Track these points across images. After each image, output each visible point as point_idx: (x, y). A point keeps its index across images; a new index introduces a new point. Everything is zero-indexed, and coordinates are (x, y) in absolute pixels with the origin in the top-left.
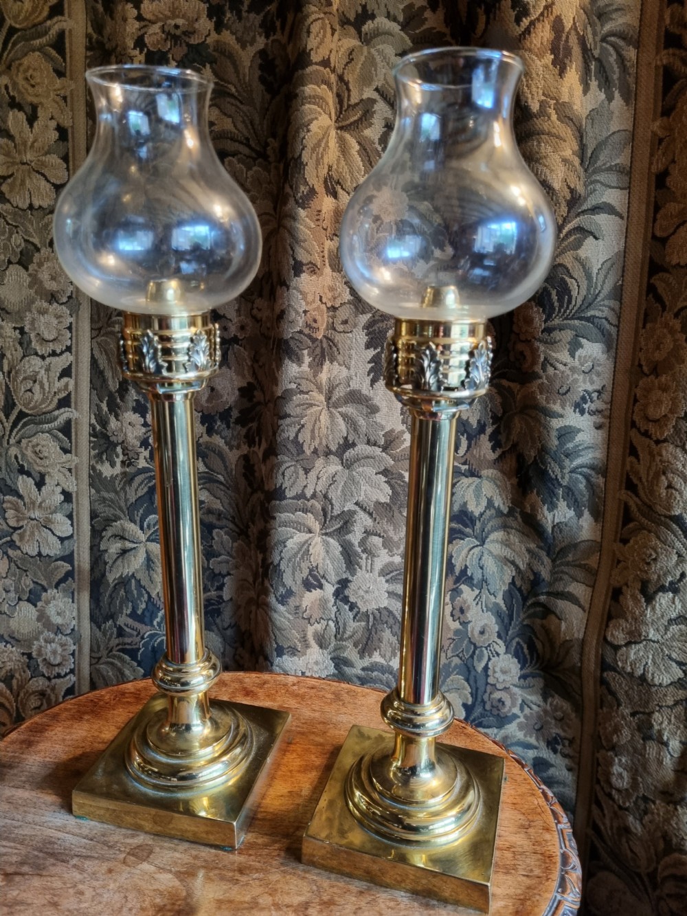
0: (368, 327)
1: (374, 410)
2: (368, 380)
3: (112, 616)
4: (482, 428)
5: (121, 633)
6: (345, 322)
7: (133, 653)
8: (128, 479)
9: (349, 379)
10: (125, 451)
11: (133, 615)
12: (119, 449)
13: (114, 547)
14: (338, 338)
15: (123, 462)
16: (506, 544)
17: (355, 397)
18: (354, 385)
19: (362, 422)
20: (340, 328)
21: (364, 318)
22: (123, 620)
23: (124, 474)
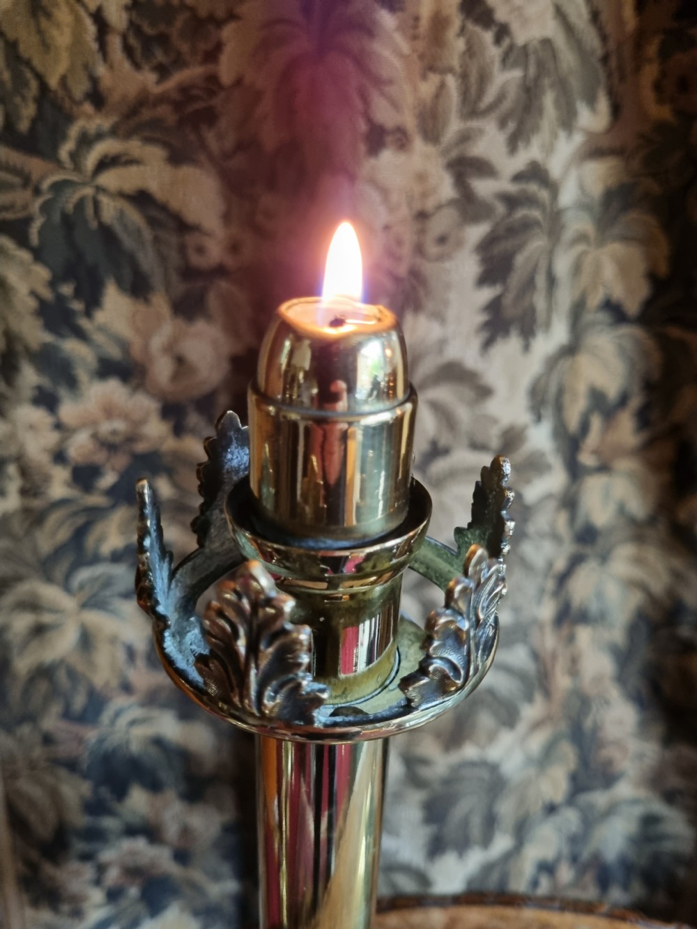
0: (485, 247)
1: (484, 392)
2: (476, 343)
3: (31, 718)
4: (623, 400)
5: (48, 740)
6: (442, 240)
7: (72, 765)
8: (35, 518)
9: (442, 343)
10: (24, 472)
11: (67, 715)
12: (12, 469)
13: (21, 623)
14: (428, 268)
15: (24, 492)
16: (638, 561)
17: (453, 373)
18: (453, 352)
19: (463, 414)
20: (433, 249)
21: (477, 232)
22: (51, 722)
23: (26, 511)
